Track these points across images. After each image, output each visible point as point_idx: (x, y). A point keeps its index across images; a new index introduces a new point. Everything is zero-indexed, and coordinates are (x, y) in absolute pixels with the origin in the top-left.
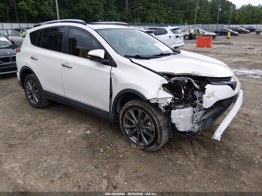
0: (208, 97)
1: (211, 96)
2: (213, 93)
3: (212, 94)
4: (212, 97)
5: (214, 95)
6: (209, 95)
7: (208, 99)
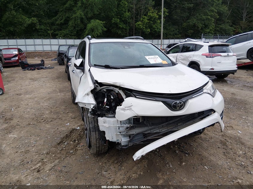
0: (124, 109)
1: (127, 109)
2: (131, 106)
3: (130, 108)
4: (129, 110)
5: (131, 109)
6: (125, 107)
7: (123, 111)
